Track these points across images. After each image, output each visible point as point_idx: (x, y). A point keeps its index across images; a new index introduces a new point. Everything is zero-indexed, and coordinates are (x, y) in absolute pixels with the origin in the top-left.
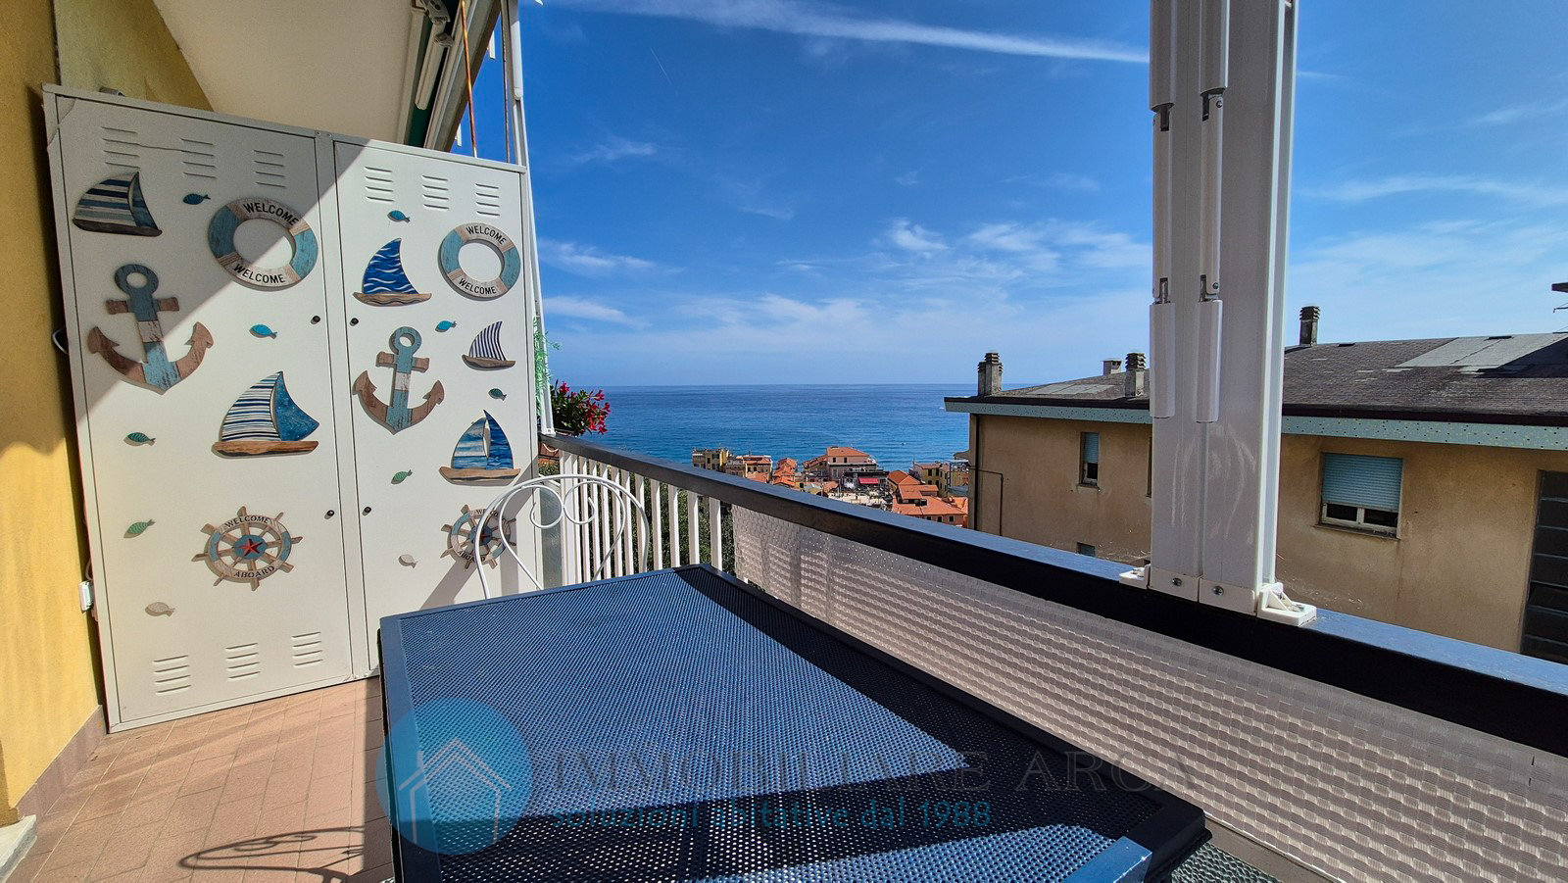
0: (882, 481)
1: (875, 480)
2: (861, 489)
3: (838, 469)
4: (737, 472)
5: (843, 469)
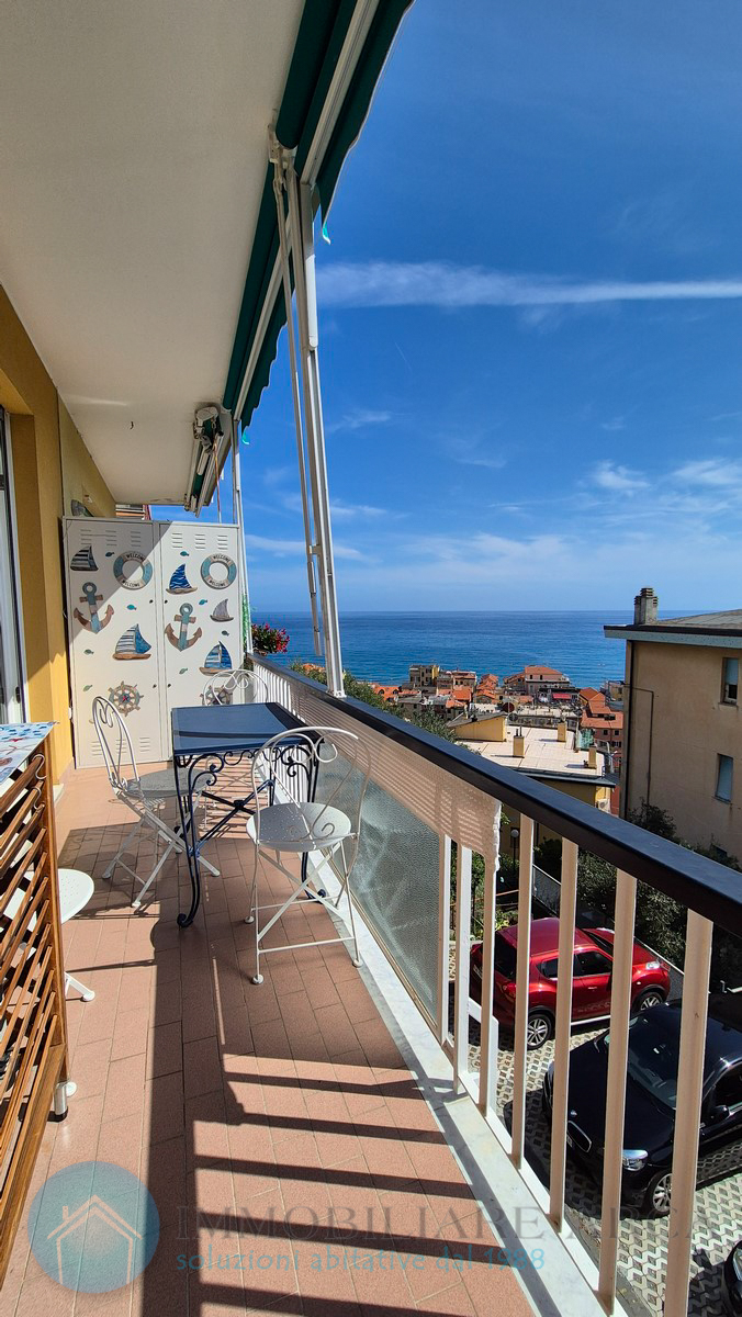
0: (574, 697)
3: (534, 685)
4: (446, 684)
5: (539, 685)
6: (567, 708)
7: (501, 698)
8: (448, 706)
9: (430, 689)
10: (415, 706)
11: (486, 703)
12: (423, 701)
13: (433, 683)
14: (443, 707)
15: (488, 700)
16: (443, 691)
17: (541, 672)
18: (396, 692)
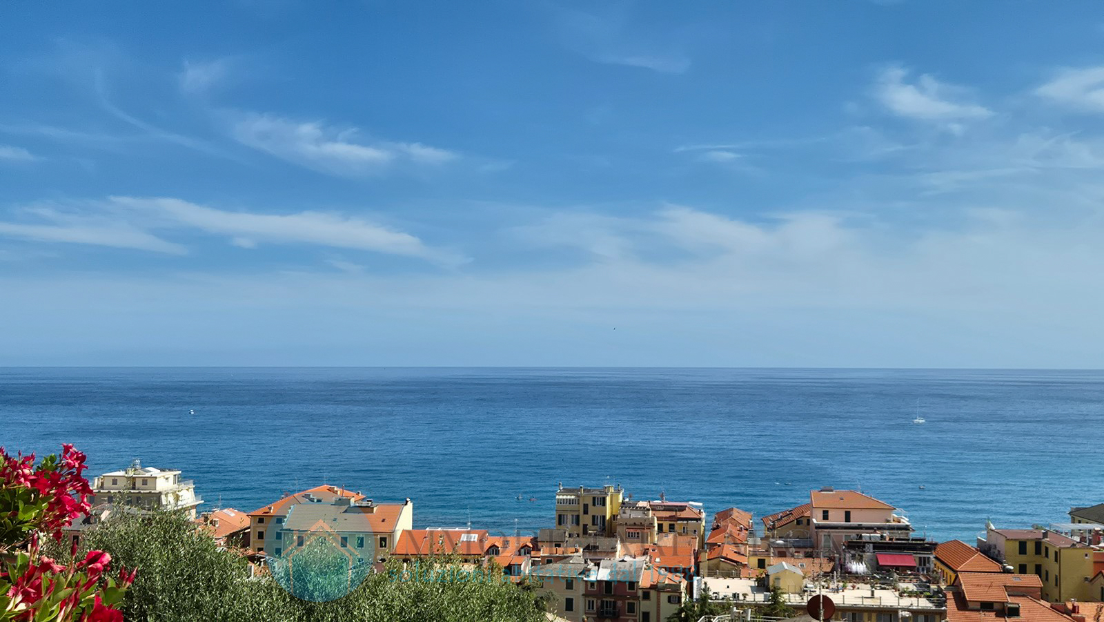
0: (924, 561)
1: (910, 560)
2: (882, 575)
3: (833, 533)
4: (637, 532)
5: (843, 533)
6: (912, 587)
7: (761, 564)
8: (644, 581)
9: (603, 543)
10: (570, 584)
11: (727, 575)
12: (586, 571)
13: (608, 529)
14: (632, 585)
15: (732, 569)
16: (634, 547)
17: (847, 504)
18: (524, 550)
